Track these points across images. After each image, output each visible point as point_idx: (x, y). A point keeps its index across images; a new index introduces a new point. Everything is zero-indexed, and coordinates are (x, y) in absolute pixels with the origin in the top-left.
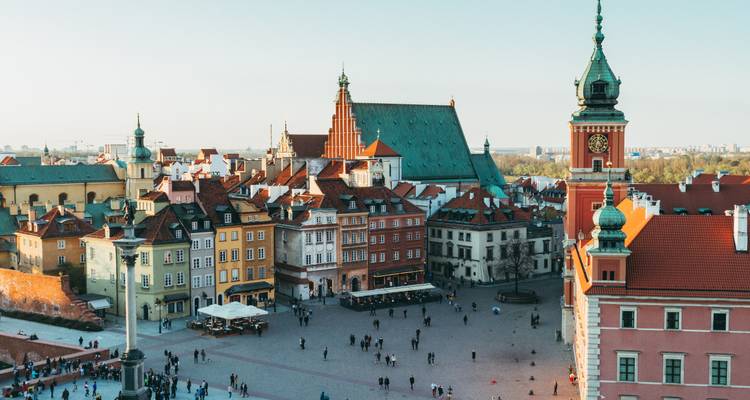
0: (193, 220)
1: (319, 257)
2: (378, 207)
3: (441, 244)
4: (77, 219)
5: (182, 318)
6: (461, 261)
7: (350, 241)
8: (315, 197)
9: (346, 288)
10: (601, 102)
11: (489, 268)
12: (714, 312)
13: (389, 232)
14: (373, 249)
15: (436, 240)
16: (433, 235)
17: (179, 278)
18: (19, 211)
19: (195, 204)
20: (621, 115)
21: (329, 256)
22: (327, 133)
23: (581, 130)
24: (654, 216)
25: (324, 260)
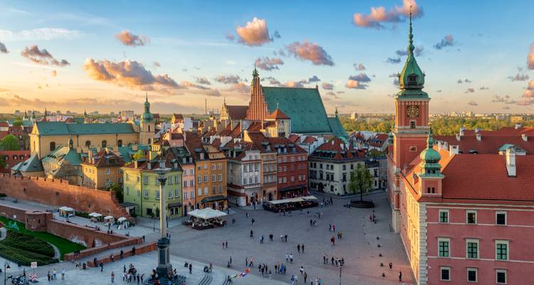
0: (183, 157)
1: (251, 180)
2: (282, 149)
3: (316, 171)
4: (116, 156)
5: (178, 218)
6: (328, 182)
7: (267, 170)
8: (247, 143)
9: (266, 199)
10: (414, 87)
11: (344, 186)
12: (497, 213)
13: (288, 164)
14: (279, 175)
15: (313, 169)
16: (311, 166)
17: (176, 192)
18: (82, 151)
19: (184, 147)
20: (426, 94)
21: (256, 178)
22: (248, 105)
23: (403, 104)
24: (456, 155)
25: (254, 182)
